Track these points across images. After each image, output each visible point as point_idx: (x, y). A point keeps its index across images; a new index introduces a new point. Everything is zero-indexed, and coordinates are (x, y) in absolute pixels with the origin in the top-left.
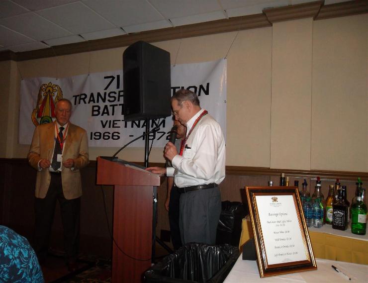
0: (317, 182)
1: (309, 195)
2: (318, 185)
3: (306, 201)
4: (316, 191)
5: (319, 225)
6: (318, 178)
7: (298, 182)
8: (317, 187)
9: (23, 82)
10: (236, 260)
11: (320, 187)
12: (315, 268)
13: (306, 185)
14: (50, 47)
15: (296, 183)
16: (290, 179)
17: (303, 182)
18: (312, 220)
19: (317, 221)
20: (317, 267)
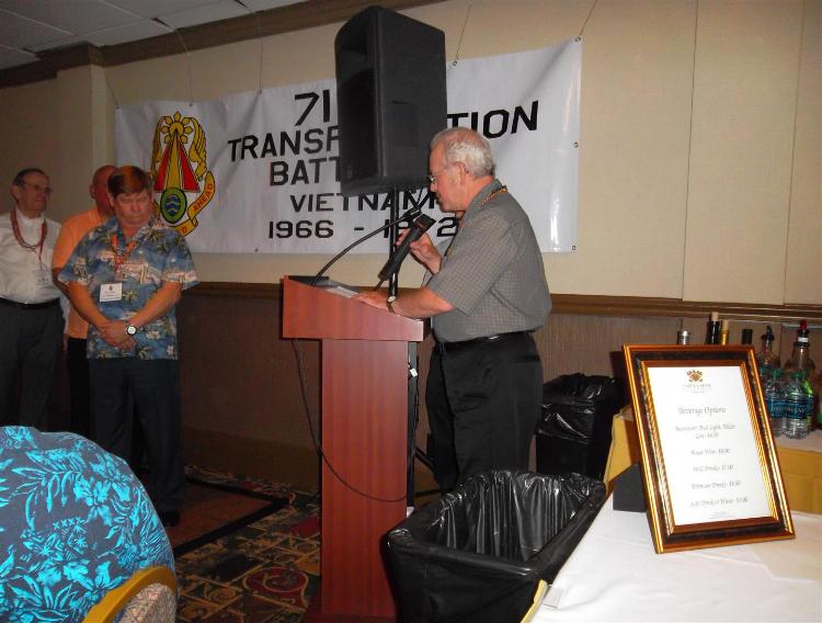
0: (800, 333)
1: (777, 363)
2: (803, 340)
3: (770, 377)
4: (795, 353)
5: (798, 430)
6: (803, 323)
7: (751, 331)
8: (798, 344)
9: (120, 114)
10: (597, 511)
11: (806, 345)
12: (791, 536)
13: (772, 338)
14: (171, 31)
15: (747, 335)
16: (730, 325)
17: (765, 332)
18: (784, 419)
19: (796, 424)
20: (793, 534)
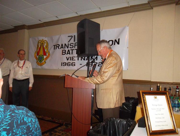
0: (177, 89)
4: (176, 93)
7: (166, 88)
12: (177, 134)
13: (171, 90)
17: (169, 88)
